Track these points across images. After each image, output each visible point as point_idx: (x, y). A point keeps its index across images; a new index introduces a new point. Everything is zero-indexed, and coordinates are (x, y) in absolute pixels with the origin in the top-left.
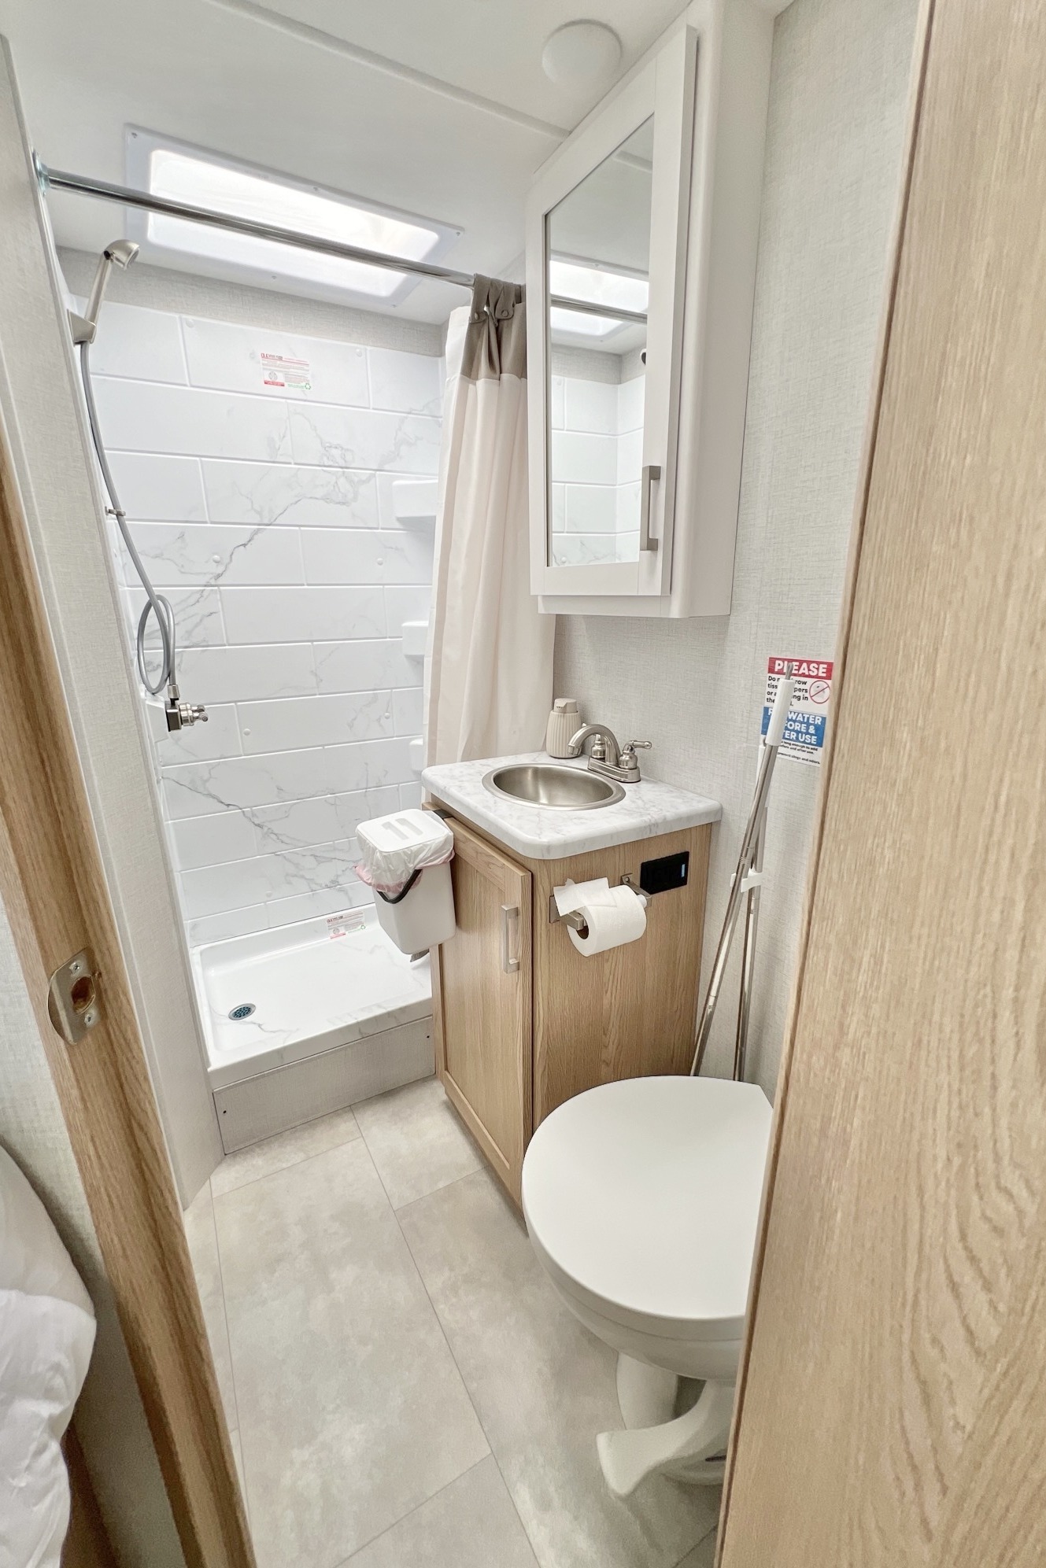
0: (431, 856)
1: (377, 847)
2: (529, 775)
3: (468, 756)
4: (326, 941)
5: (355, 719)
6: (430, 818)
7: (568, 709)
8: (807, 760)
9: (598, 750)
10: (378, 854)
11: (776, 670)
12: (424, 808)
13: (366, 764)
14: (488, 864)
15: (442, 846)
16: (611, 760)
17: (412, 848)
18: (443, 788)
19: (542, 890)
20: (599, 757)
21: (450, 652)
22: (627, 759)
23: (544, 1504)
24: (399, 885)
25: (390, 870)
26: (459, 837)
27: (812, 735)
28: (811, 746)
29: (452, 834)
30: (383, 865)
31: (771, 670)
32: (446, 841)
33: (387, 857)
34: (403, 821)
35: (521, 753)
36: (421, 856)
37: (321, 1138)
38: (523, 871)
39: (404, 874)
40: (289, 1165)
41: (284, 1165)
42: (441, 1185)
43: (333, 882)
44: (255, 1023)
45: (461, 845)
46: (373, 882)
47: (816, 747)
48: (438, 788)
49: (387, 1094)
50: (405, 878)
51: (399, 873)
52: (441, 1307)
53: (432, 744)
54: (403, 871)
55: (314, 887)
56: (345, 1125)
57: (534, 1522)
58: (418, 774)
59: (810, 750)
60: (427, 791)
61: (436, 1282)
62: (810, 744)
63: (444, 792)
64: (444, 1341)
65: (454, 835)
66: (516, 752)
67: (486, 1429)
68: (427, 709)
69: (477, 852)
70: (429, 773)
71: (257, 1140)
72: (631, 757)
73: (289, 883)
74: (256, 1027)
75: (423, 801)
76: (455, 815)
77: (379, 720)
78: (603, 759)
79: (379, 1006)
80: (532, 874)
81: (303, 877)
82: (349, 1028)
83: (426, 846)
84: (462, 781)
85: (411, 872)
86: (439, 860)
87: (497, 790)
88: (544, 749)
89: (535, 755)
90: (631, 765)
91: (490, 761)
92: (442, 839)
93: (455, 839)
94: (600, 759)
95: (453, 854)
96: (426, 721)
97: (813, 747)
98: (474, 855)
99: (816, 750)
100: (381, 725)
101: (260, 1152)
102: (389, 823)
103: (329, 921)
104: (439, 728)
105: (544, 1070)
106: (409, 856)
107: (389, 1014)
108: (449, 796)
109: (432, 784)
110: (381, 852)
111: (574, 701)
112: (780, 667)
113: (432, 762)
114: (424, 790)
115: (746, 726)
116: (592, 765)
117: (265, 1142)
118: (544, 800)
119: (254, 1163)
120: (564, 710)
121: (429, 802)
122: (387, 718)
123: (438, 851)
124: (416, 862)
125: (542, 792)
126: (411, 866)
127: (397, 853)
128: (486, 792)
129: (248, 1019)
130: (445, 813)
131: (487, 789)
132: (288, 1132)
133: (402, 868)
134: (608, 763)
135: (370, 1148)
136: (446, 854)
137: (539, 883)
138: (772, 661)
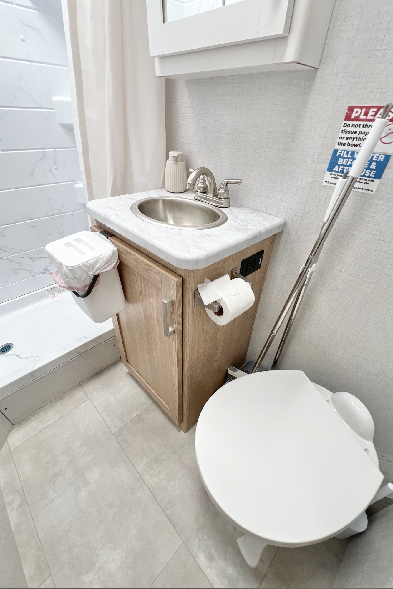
0: (104, 265)
1: (63, 263)
2: (161, 205)
3: (115, 193)
4: (48, 300)
5: (34, 169)
6: (98, 237)
7: (179, 158)
8: (362, 189)
9: (202, 186)
10: (65, 268)
11: (353, 117)
12: (92, 230)
13: (49, 200)
14: (147, 270)
15: (111, 258)
16: (211, 193)
17: (90, 262)
18: (104, 216)
19: (190, 288)
20: (202, 191)
21: (91, 113)
22: (223, 192)
23: (211, 558)
24: (85, 287)
25: (76, 278)
26: (121, 250)
27: (371, 170)
28: (368, 179)
29: (116, 249)
30: (70, 275)
31: (348, 117)
32: (113, 254)
33: (72, 270)
34: (78, 240)
35: (149, 190)
36: (97, 266)
37: (67, 403)
38: (177, 277)
39: (87, 280)
40: (52, 422)
41: (49, 423)
42: (134, 415)
43: (45, 270)
44: (14, 355)
45: (124, 256)
46: (65, 285)
47: (373, 179)
48: (100, 216)
49: (99, 373)
50: (88, 282)
51: (83, 279)
52: (146, 477)
53: (89, 186)
54: (86, 278)
55: (34, 274)
56: (79, 394)
57: (208, 569)
58: (84, 205)
59: (367, 182)
60: (92, 218)
61: (141, 466)
62: (369, 177)
63: (105, 219)
64: (151, 494)
65: (118, 249)
66: (146, 189)
67: (178, 531)
68: (81, 159)
69: (137, 262)
70: (92, 205)
71: (31, 413)
72: (225, 191)
73: (17, 274)
74: (16, 357)
75: (90, 225)
76: (115, 235)
77: (51, 171)
78: (205, 192)
79: (85, 337)
80: (183, 279)
81: (25, 269)
82: (70, 353)
83: (100, 259)
84: (117, 210)
85: (92, 277)
86: (110, 267)
87: (141, 215)
88: (163, 186)
89: (158, 191)
90: (225, 196)
91: (131, 195)
92: (110, 253)
93: (119, 252)
94: (202, 192)
95: (119, 261)
96: (82, 169)
97: (370, 179)
98: (135, 263)
99: (373, 181)
100: (53, 174)
101: (34, 419)
102: (69, 242)
103: (48, 290)
104: (92, 174)
105: (189, 376)
106: (89, 267)
107: (92, 341)
108: (109, 222)
109: (95, 213)
110: (67, 267)
111: (181, 153)
112: (357, 114)
113: (91, 198)
114: (89, 217)
115: (315, 165)
116: (198, 196)
117: (36, 412)
118: (171, 221)
119: (32, 425)
120: (176, 159)
121: (95, 226)
122: (56, 169)
123: (108, 262)
124: (94, 270)
125: (169, 216)
126: (91, 274)
127: (79, 267)
128: (136, 218)
129: (10, 352)
130: (108, 233)
131: (136, 216)
132: (48, 405)
133: (84, 276)
134: (209, 195)
135: (94, 404)
136: (114, 263)
137: (188, 285)
138: (351, 109)
